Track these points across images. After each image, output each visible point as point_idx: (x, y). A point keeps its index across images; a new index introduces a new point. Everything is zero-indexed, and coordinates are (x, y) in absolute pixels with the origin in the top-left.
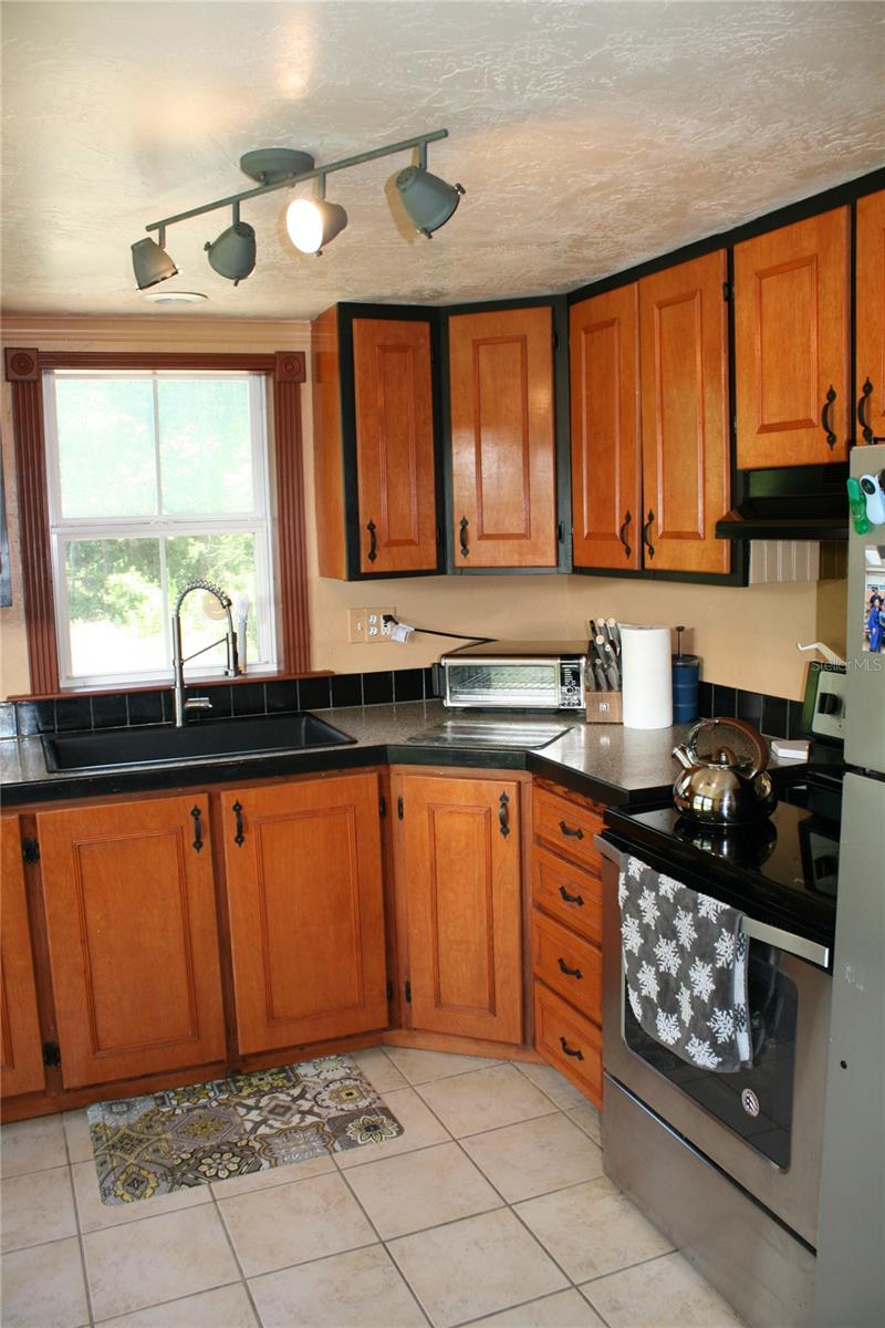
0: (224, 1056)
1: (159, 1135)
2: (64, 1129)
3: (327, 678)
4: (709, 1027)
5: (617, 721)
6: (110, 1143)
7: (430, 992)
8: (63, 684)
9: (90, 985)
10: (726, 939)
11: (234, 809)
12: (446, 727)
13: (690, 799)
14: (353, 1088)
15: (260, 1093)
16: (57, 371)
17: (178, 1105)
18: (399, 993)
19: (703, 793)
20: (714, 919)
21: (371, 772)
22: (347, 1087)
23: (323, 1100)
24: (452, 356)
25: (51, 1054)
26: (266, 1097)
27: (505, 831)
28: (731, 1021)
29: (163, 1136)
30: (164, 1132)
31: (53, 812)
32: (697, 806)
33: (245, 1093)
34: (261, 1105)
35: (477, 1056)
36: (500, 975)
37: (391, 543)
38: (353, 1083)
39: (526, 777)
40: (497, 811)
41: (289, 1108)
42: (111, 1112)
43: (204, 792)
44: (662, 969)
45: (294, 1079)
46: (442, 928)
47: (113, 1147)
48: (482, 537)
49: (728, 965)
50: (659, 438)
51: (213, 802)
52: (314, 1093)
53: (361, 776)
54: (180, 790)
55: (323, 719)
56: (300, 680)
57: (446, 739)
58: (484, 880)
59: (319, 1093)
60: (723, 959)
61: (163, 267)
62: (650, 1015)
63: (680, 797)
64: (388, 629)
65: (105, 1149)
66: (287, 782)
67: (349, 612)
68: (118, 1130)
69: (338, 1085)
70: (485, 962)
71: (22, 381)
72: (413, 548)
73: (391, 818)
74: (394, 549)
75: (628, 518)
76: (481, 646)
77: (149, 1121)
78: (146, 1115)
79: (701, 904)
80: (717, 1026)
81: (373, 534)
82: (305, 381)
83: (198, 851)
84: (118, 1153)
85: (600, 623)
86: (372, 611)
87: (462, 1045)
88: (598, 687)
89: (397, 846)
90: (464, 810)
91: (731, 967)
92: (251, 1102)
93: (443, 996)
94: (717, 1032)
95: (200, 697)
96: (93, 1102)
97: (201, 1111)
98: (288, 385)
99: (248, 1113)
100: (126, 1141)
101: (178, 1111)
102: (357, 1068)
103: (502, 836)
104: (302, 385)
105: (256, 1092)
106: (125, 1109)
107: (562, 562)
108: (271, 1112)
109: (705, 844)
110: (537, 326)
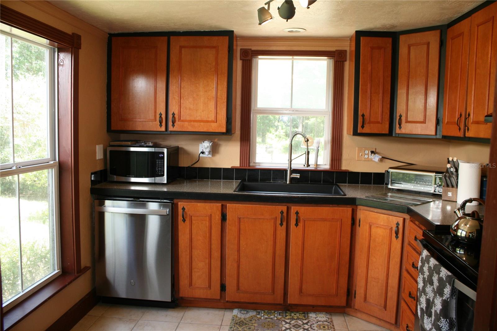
0: (282, 302)
1: (252, 324)
2: (224, 314)
3: (347, 172)
4: (439, 324)
5: (455, 200)
6: (236, 322)
7: (363, 296)
8: (251, 164)
9: (238, 267)
10: (448, 288)
11: (296, 213)
12: (388, 195)
13: (456, 231)
14: (326, 325)
15: (293, 319)
16: (260, 57)
17: (263, 316)
18: (352, 293)
19: (462, 229)
20: (444, 278)
21: (350, 207)
22: (324, 325)
23: (314, 327)
24: (400, 51)
25: (223, 288)
26: (294, 321)
27: (397, 237)
28: (448, 324)
29: (254, 324)
30: (255, 323)
31: (232, 205)
32: (459, 234)
33: (287, 318)
34: (291, 323)
35: (379, 326)
36: (389, 294)
37: (370, 122)
38: (327, 323)
39: (407, 217)
40: (394, 229)
41: (300, 326)
42: (241, 312)
43: (285, 206)
44: (427, 297)
45: (307, 317)
46: (369, 271)
47: (237, 323)
48: (407, 122)
49: (448, 299)
50: (474, 82)
51: (288, 209)
52: (312, 323)
53: (345, 208)
54: (277, 204)
55: (340, 187)
56: (336, 172)
57: (387, 200)
58: (387, 255)
59: (313, 324)
60: (446, 296)
61: (268, 16)
62: (422, 315)
63: (452, 229)
64: (372, 157)
65: (234, 323)
66: (317, 206)
67: (357, 148)
68: (240, 318)
69: (321, 323)
70: (384, 288)
71: (245, 60)
72: (379, 125)
73: (356, 226)
74: (372, 125)
75: (461, 115)
76: (410, 166)
77: (251, 319)
78: (252, 316)
79: (441, 271)
80: (442, 325)
81: (363, 118)
82: (346, 61)
83: (281, 226)
84: (237, 326)
85: (450, 159)
86: (366, 149)
87: (374, 320)
88: (448, 186)
89: (357, 237)
90: (382, 227)
91: (449, 300)
92: (288, 321)
93: (367, 298)
94: (441, 328)
95: (296, 174)
96: (236, 308)
97: (270, 320)
98: (339, 62)
99: (285, 324)
100: (241, 323)
101: (262, 318)
102: (331, 319)
103: (396, 239)
104: (345, 62)
105: (291, 318)
106: (246, 313)
107: (438, 133)
108: (294, 326)
109: (461, 250)
110: (434, 38)
